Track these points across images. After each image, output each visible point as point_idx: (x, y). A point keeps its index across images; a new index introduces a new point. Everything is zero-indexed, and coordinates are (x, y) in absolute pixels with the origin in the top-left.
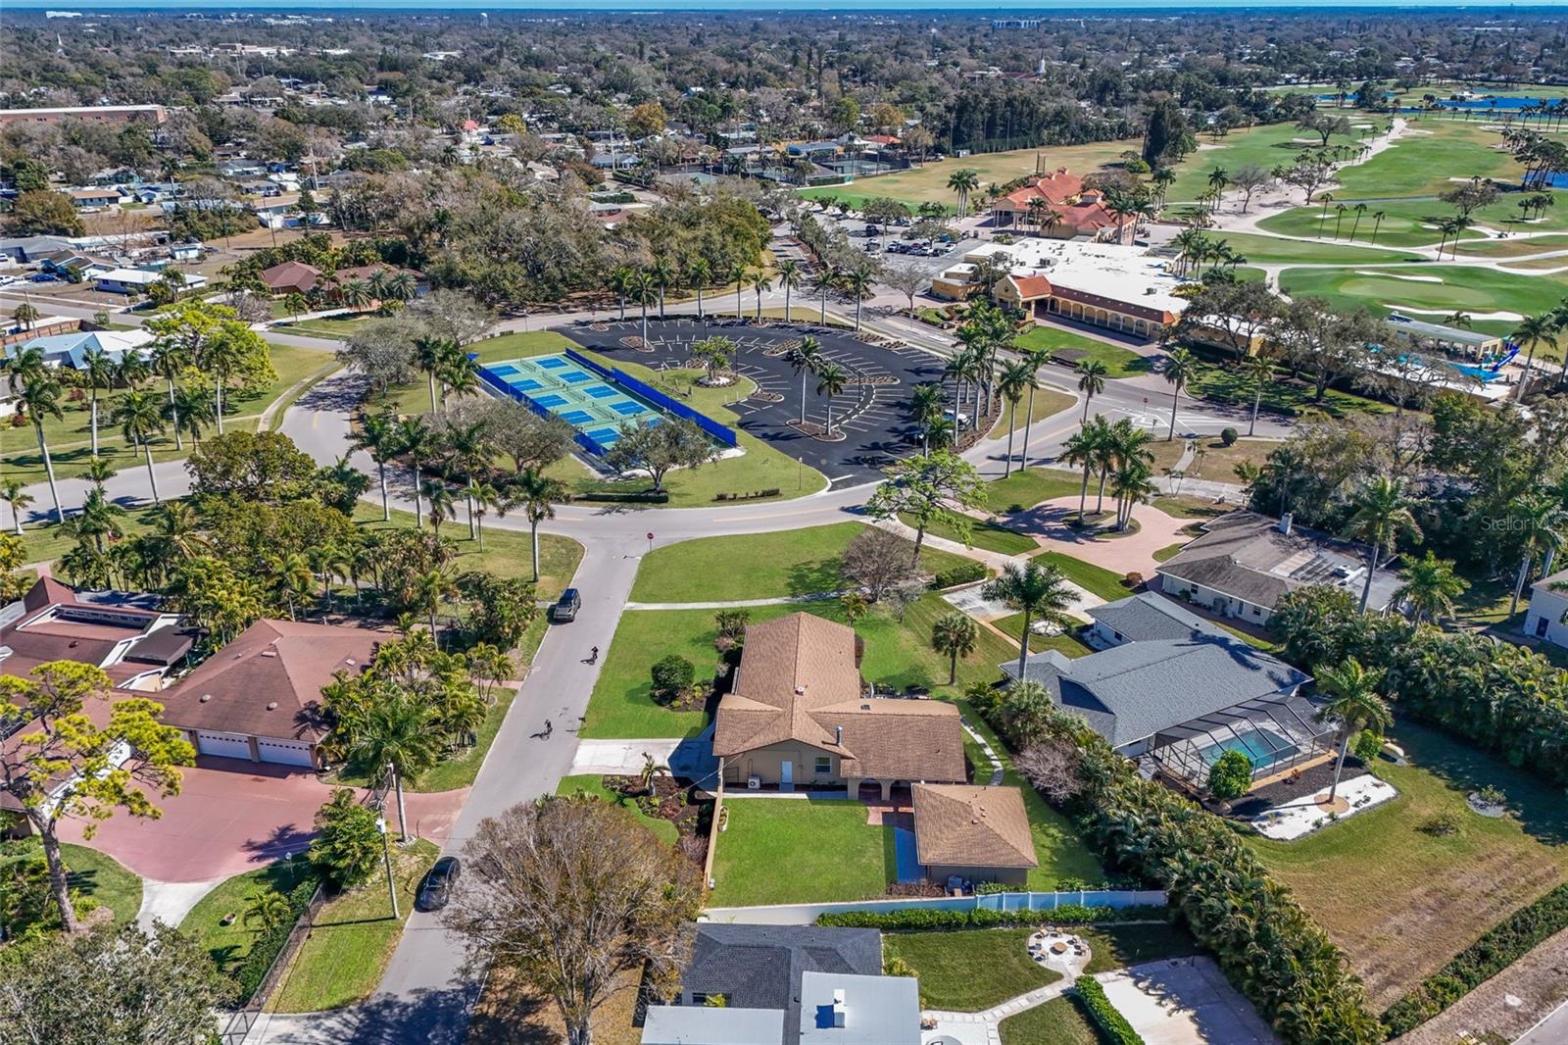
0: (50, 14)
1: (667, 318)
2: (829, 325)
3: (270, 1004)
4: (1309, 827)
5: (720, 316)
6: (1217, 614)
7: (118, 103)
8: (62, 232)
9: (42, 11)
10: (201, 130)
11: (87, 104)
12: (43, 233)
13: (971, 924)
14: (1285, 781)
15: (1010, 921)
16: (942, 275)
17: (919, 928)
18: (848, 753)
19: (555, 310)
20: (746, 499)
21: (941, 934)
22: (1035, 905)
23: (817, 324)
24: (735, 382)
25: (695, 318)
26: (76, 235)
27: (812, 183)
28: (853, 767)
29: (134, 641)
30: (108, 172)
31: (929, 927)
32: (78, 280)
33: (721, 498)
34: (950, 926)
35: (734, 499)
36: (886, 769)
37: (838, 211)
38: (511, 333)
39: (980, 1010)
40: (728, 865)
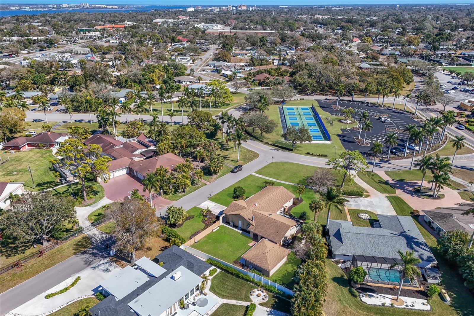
0: (280, 6)
1: (354, 101)
2: (406, 111)
3: (98, 228)
4: (380, 304)
5: (371, 103)
6: (436, 233)
7: (271, 30)
8: (225, 61)
9: (279, 6)
10: (279, 38)
11: (265, 30)
12: (222, 61)
13: (243, 278)
14: (390, 288)
15: (253, 282)
16: (467, 101)
17: (229, 273)
18: (254, 224)
19: (323, 95)
20: (315, 155)
21: (235, 277)
22: (263, 282)
23: (402, 110)
24: (353, 122)
25: (363, 103)
26: (229, 62)
27: (457, 65)
28: (253, 228)
29: (143, 150)
30: (250, 48)
31: (232, 274)
32: (220, 73)
33: (308, 153)
34: (238, 276)
35: (312, 154)
36: (260, 232)
37: (455, 75)
38: (303, 99)
39: (222, 298)
40: (206, 239)
